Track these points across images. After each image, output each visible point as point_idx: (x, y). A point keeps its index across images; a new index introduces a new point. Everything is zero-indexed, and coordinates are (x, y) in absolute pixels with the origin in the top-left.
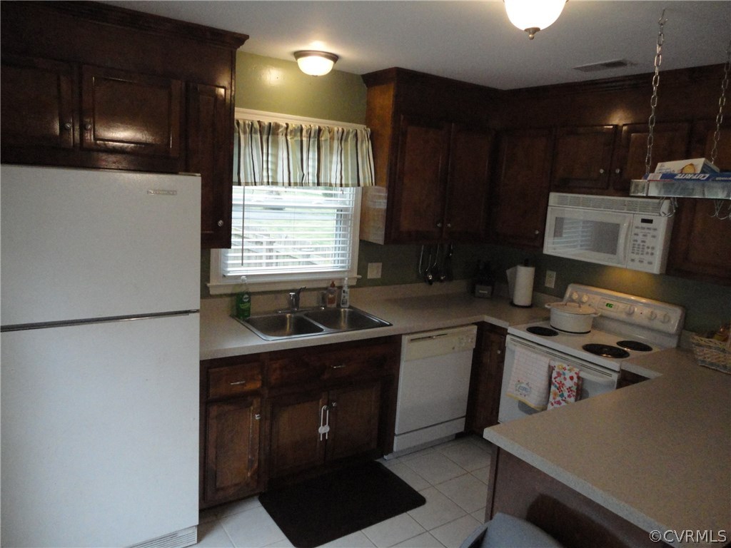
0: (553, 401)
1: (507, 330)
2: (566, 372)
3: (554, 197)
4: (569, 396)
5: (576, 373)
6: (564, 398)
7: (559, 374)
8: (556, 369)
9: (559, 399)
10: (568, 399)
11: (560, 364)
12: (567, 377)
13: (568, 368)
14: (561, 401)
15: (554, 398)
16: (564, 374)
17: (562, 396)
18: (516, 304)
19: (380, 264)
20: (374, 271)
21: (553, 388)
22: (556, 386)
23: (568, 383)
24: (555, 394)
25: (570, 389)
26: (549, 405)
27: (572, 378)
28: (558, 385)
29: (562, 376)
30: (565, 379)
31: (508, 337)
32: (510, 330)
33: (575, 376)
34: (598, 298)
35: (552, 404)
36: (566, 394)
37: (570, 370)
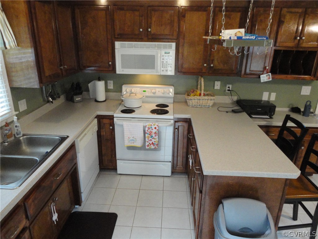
0: (148, 141)
1: (113, 115)
2: (152, 126)
3: (118, 44)
4: (155, 136)
5: (157, 125)
6: (153, 138)
7: (149, 128)
8: (147, 127)
9: (150, 138)
10: (155, 137)
11: (148, 124)
12: (153, 128)
13: (153, 124)
14: (152, 139)
15: (148, 139)
16: (151, 127)
17: (152, 137)
18: (100, 101)
19: (25, 100)
20: (23, 105)
21: (147, 135)
22: (148, 134)
23: (154, 131)
24: (149, 137)
25: (155, 133)
26: (146, 143)
27: (155, 128)
28: (149, 133)
29: (151, 129)
30: (152, 129)
31: (115, 119)
32: (115, 115)
33: (157, 127)
34: (138, 89)
35: (148, 142)
36: (154, 135)
37: (154, 125)
